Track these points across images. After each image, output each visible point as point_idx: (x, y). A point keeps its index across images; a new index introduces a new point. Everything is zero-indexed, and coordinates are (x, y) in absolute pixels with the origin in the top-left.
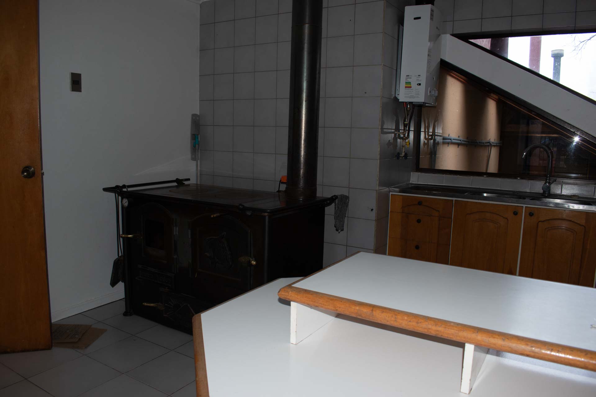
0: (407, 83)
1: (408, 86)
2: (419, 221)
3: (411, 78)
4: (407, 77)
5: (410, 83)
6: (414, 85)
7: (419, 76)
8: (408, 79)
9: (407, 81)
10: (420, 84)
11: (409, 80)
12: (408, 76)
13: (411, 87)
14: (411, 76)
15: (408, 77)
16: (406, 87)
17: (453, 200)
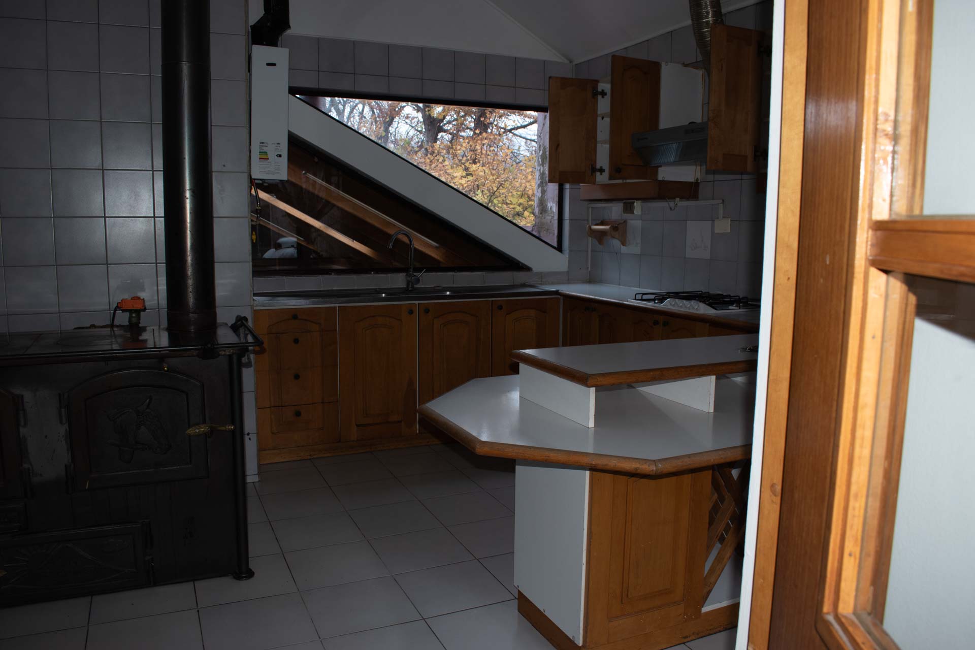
0: (262, 153)
1: (264, 156)
2: (296, 341)
3: (267, 146)
4: (261, 145)
5: (267, 153)
6: (272, 156)
7: (279, 144)
8: (263, 148)
9: (261, 151)
10: (280, 156)
11: (265, 149)
12: (263, 143)
13: (268, 159)
14: (267, 143)
15: (263, 145)
16: (260, 158)
17: (335, 307)
